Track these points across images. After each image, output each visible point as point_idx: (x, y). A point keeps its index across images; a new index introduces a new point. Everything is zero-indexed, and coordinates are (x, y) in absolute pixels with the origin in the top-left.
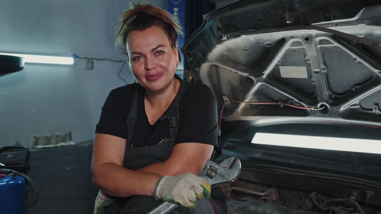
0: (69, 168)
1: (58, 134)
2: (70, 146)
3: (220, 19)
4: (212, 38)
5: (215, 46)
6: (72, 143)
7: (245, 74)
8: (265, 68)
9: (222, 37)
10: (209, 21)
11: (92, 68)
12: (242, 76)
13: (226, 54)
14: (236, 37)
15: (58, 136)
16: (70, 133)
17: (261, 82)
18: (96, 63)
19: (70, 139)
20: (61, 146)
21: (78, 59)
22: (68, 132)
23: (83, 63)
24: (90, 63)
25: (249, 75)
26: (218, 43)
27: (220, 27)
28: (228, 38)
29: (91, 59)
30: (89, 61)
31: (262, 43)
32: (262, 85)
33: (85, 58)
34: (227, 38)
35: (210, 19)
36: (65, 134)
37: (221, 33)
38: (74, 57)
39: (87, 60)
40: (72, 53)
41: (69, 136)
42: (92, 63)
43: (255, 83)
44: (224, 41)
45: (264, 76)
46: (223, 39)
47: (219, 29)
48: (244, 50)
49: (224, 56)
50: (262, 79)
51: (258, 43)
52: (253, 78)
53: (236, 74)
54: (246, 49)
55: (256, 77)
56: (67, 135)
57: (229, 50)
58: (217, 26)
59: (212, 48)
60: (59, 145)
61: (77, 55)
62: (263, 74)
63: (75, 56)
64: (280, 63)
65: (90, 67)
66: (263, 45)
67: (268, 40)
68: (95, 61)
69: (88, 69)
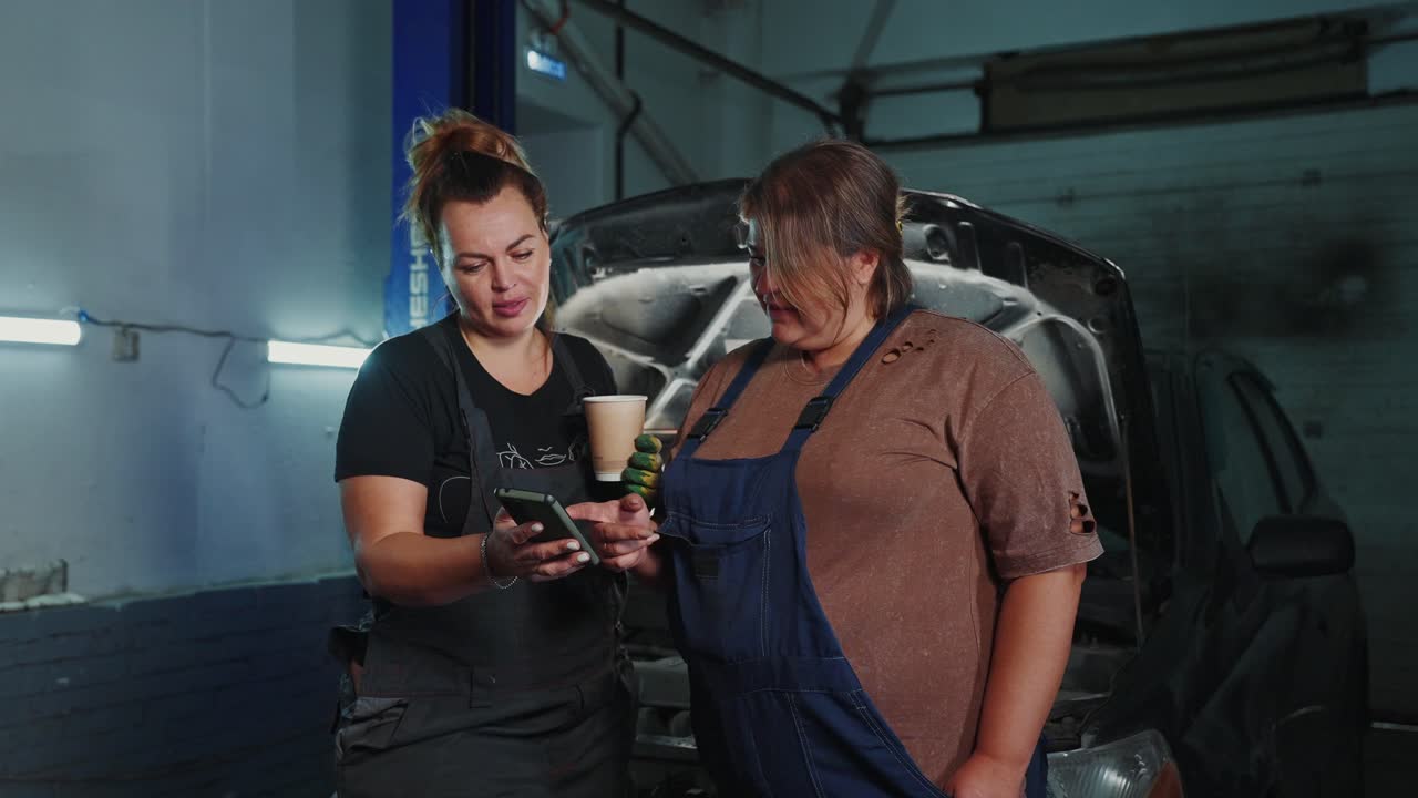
0: (64, 681)
1: (26, 568)
2: (70, 605)
3: (592, 232)
4: (569, 275)
5: (574, 292)
6: (74, 597)
7: (645, 360)
8: (691, 345)
9: (595, 272)
10: (563, 235)
11: (135, 356)
12: (635, 367)
13: (598, 310)
14: (626, 271)
15: (28, 576)
16: (65, 565)
17: (681, 377)
18: (147, 340)
19: (64, 586)
20: (43, 607)
21: (93, 327)
22: (58, 564)
23: (108, 338)
24: (130, 341)
25: (654, 362)
26: (581, 285)
27: (593, 249)
28: (608, 275)
29: (132, 326)
30: (124, 333)
31: (684, 287)
32: (685, 386)
33: (113, 324)
34: (607, 273)
35: (567, 231)
36: (48, 568)
37: (591, 262)
38: (84, 319)
39: (119, 328)
40: (77, 309)
41: (60, 576)
42: (136, 338)
43: (668, 380)
44: (598, 280)
45: (690, 364)
46: (595, 276)
47: (587, 253)
48: (644, 302)
49: (594, 315)
50: (684, 370)
51: (674, 286)
52: (662, 368)
53: (621, 359)
54: (648, 298)
55: (670, 364)
56: (54, 571)
57: (608, 302)
58: (585, 245)
59: (567, 296)
60: (34, 602)
61: (90, 313)
62: (687, 359)
63: (84, 317)
64: (725, 334)
65: (129, 351)
66: (686, 291)
67: (701, 281)
68: (143, 335)
69: (123, 358)
